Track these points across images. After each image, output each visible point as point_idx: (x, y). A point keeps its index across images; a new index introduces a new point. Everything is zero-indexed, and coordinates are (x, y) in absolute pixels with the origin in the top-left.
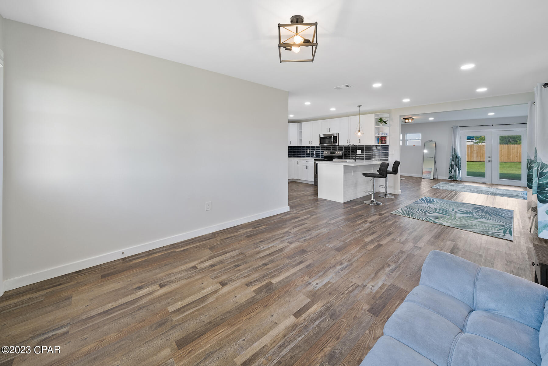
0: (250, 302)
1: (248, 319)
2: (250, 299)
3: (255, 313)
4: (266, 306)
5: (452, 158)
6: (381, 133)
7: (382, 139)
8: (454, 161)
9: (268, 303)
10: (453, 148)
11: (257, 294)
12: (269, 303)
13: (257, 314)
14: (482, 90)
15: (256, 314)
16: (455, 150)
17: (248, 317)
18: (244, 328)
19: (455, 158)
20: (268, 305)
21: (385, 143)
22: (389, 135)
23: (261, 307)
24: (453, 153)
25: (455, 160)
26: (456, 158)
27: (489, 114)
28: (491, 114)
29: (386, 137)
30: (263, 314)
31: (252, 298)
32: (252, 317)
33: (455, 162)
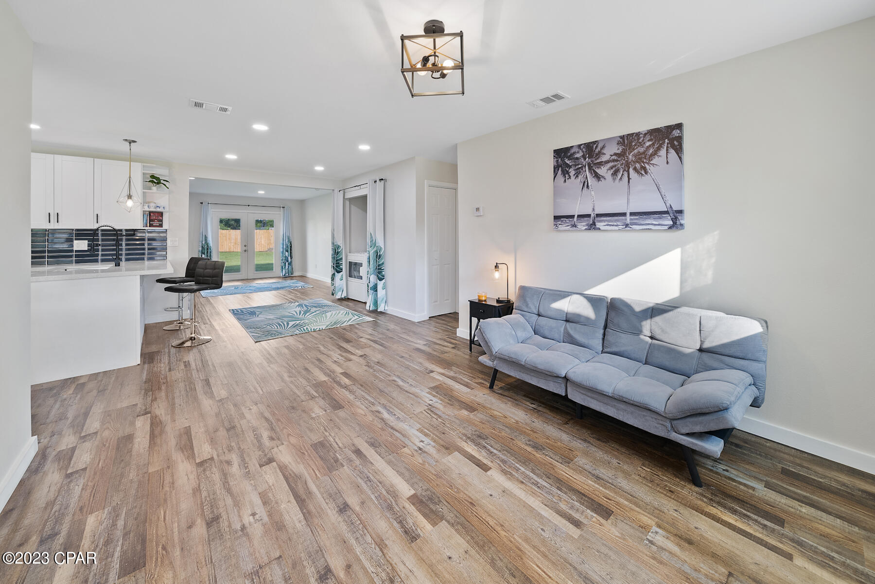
0: (464, 527)
1: (504, 527)
2: (456, 530)
3: (488, 519)
4: (471, 503)
5: (201, 249)
6: (152, 205)
7: (155, 218)
8: (204, 254)
9: (463, 500)
10: (204, 234)
11: (442, 518)
12: (466, 500)
13: (490, 515)
14: (319, 168)
15: (492, 517)
16: (206, 237)
17: (498, 529)
18: (523, 531)
19: (206, 248)
20: (470, 500)
21: (161, 226)
22: (168, 210)
23: (476, 511)
24: (204, 242)
25: (206, 253)
26: (208, 249)
27: (259, 192)
28: (261, 192)
29: (161, 214)
30: (490, 507)
31: (452, 525)
32: (499, 523)
33: (206, 255)
